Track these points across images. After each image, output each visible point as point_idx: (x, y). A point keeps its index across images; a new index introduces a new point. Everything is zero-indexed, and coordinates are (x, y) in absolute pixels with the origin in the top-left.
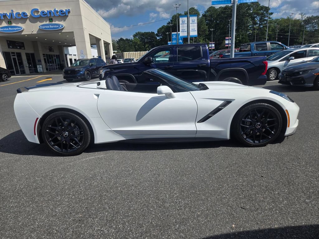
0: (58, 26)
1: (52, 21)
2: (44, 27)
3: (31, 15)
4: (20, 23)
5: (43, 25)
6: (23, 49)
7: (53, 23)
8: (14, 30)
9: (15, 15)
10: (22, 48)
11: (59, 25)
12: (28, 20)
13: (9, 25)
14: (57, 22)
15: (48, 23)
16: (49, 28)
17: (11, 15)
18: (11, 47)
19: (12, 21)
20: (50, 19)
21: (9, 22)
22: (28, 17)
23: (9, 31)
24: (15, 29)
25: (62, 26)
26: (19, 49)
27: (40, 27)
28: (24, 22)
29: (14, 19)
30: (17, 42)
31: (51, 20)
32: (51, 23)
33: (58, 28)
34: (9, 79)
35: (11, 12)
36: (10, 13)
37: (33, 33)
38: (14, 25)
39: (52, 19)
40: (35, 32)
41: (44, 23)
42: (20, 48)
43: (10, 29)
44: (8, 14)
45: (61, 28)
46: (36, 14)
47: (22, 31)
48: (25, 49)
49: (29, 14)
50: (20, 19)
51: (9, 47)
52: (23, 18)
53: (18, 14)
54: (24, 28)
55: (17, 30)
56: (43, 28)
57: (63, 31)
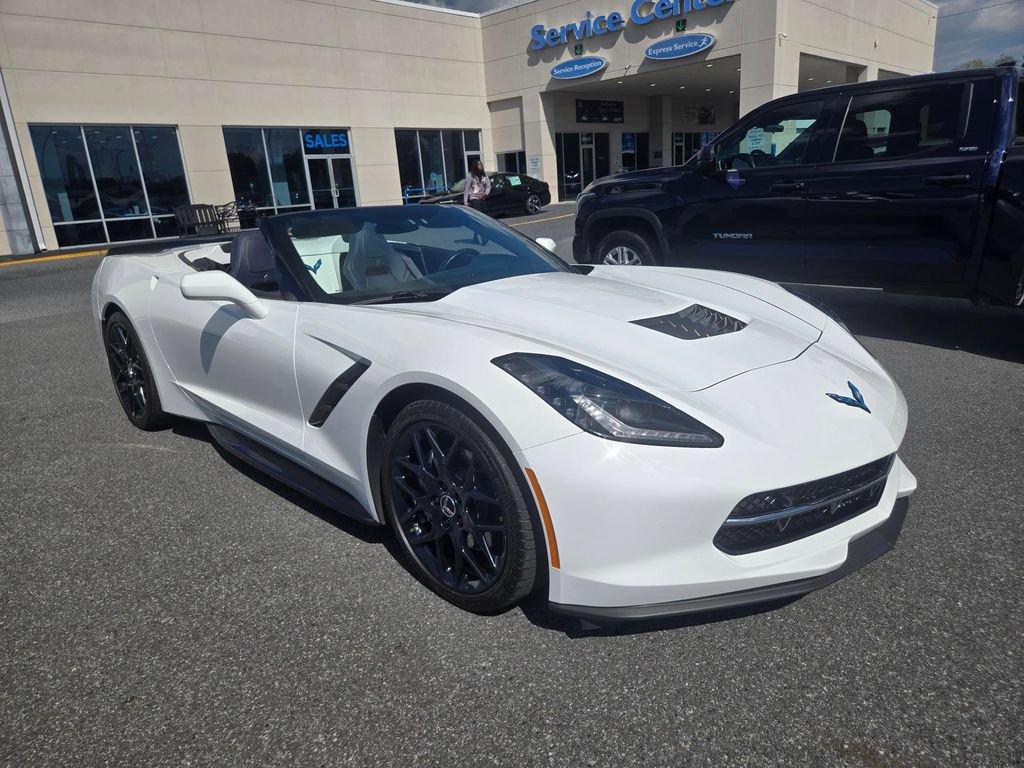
0: (696, 44)
1: (684, 29)
2: (657, 52)
3: (630, 19)
4: (601, 49)
5: (654, 47)
6: (619, 122)
7: (687, 32)
8: (585, 71)
9: (592, 26)
10: (616, 119)
11: (698, 38)
12: (622, 35)
13: (577, 57)
14: (698, 30)
15: (671, 35)
16: (669, 54)
17: (585, 25)
18: (584, 118)
19: (584, 43)
20: (678, 24)
21: (578, 49)
22: (624, 25)
23: (575, 72)
24: (587, 66)
25: (709, 40)
26: (606, 122)
27: (647, 52)
28: (610, 45)
29: (591, 37)
30: (605, 102)
31: (681, 25)
32: (680, 34)
33: (697, 48)
34: (543, 208)
35: (585, 19)
36: (582, 22)
37: (628, 74)
38: (587, 54)
39: (684, 22)
40: (633, 71)
41: (663, 38)
42: (610, 121)
43: (576, 67)
44: (578, 26)
45: (704, 46)
46: (644, 15)
47: (603, 71)
48: (622, 122)
49: (625, 17)
50: (604, 34)
51: (579, 120)
52: (609, 31)
53: (601, 20)
54: (609, 60)
55: (591, 69)
56: (654, 55)
57: (711, 56)
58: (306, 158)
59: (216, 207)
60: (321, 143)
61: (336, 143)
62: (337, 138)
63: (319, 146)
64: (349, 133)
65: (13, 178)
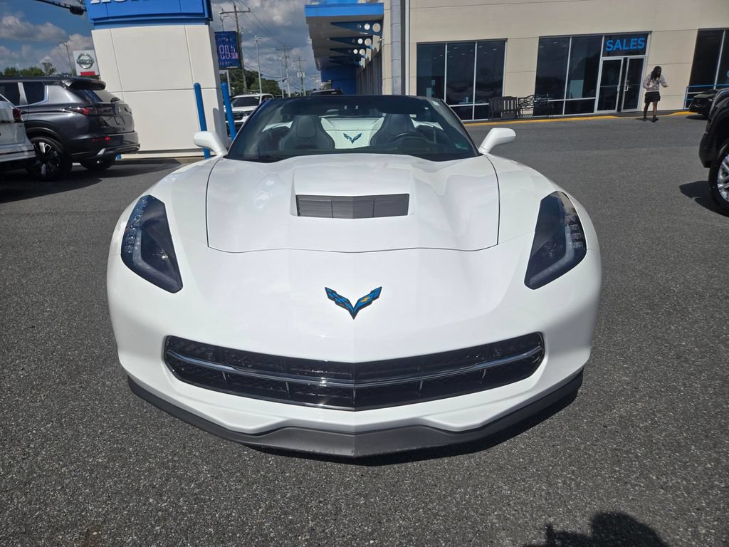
58: (602, 59)
59: (519, 99)
60: (620, 47)
61: (634, 46)
62: (637, 41)
63: (618, 49)
64: (649, 36)
65: (400, 78)
